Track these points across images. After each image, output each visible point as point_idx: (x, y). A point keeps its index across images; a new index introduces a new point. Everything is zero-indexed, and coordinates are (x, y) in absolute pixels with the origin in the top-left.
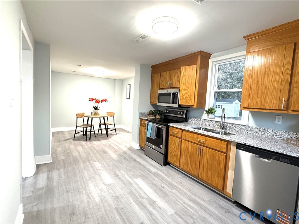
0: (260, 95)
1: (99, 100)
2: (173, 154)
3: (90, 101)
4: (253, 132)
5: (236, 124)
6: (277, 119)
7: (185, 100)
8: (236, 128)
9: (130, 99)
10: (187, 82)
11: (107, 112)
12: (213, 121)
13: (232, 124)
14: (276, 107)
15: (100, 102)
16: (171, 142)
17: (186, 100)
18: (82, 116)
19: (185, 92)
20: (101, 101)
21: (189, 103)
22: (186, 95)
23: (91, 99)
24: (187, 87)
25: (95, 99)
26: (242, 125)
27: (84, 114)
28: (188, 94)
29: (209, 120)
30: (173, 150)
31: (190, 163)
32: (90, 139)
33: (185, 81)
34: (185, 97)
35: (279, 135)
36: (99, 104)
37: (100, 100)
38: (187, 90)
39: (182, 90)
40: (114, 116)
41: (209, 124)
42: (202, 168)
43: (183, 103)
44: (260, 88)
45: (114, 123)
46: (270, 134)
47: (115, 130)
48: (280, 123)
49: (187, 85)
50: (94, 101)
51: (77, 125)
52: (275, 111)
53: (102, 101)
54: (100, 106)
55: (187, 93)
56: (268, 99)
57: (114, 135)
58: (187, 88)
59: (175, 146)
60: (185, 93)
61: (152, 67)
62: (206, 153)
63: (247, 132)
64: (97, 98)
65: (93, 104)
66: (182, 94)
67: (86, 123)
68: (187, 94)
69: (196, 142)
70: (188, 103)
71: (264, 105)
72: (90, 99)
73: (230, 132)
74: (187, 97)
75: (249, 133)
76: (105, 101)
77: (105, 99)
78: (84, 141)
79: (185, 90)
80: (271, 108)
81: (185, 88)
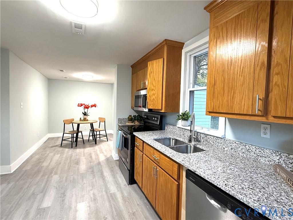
2: (137, 170)
3: (79, 106)
5: (210, 135)
6: (262, 131)
10: (154, 80)
11: (99, 118)
12: (186, 129)
13: (206, 134)
16: (136, 156)
17: (154, 103)
18: (71, 122)
19: (152, 93)
20: (90, 107)
21: (157, 107)
22: (153, 96)
24: (155, 86)
25: (84, 104)
26: (217, 137)
27: (73, 120)
28: (155, 96)
29: (182, 128)
30: (137, 166)
31: (149, 187)
32: (76, 146)
33: (152, 79)
34: (153, 99)
35: (265, 157)
36: (88, 109)
37: (90, 105)
38: (154, 90)
39: (149, 90)
40: (105, 122)
42: (158, 197)
43: (150, 107)
44: (226, 80)
45: (105, 129)
47: (106, 136)
48: (268, 136)
50: (83, 106)
51: (64, 132)
52: (247, 118)
53: (92, 106)
54: (90, 111)
55: (154, 93)
56: (237, 98)
57: (105, 141)
58: (154, 88)
60: (153, 94)
61: (132, 66)
62: (160, 176)
63: (223, 148)
64: (87, 104)
65: (82, 109)
66: (150, 96)
68: (154, 95)
69: (153, 159)
70: (155, 107)
72: (79, 104)
74: (154, 98)
75: (226, 149)
76: (95, 106)
77: (95, 104)
79: (152, 90)
80: (242, 113)
81: (152, 88)
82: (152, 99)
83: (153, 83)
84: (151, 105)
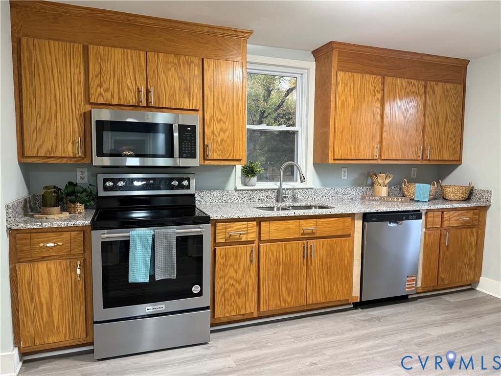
0: (353, 139)
2: (232, 290)
4: (321, 197)
6: (343, 173)
7: (221, 147)
8: (298, 196)
10: (223, 101)
14: (369, 156)
16: (224, 264)
17: (224, 148)
19: (219, 127)
21: (231, 155)
22: (222, 134)
24: (224, 114)
26: (306, 189)
28: (227, 133)
30: (232, 282)
31: (284, 288)
33: (218, 98)
34: (222, 141)
35: (348, 194)
38: (224, 122)
39: (211, 121)
41: (248, 198)
42: (313, 282)
43: (216, 155)
44: (353, 129)
46: (339, 195)
48: (346, 178)
49: (224, 110)
55: (225, 128)
58: (223, 118)
59: (239, 268)
60: (221, 130)
62: (318, 249)
66: (213, 133)
68: (224, 132)
69: (297, 236)
70: (228, 155)
71: (358, 154)
73: (303, 204)
74: (225, 139)
75: (317, 199)
79: (219, 121)
81: (219, 116)
82: (219, 140)
83: (221, 107)
84: (216, 152)
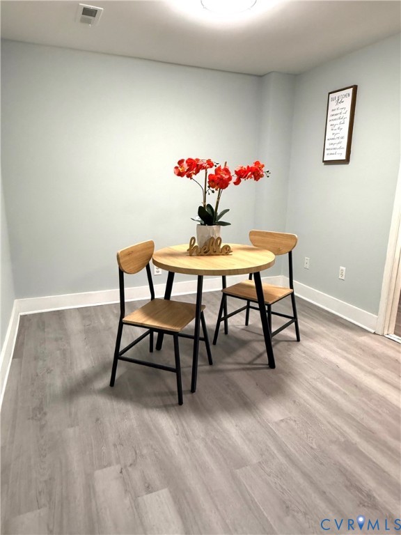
1: (227, 171)
3: (180, 174)
9: (347, 161)
11: (252, 233)
15: (230, 179)
18: (145, 259)
20: (234, 178)
23: (186, 166)
25: (210, 164)
27: (150, 246)
32: (193, 390)
36: (224, 191)
37: (233, 169)
40: (290, 253)
45: (291, 287)
47: (294, 318)
50: (201, 176)
51: (122, 315)
54: (229, 200)
64: (219, 161)
65: (193, 191)
67: (160, 293)
72: (180, 162)
76: (255, 172)
77: (257, 163)
78: (166, 407)
